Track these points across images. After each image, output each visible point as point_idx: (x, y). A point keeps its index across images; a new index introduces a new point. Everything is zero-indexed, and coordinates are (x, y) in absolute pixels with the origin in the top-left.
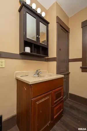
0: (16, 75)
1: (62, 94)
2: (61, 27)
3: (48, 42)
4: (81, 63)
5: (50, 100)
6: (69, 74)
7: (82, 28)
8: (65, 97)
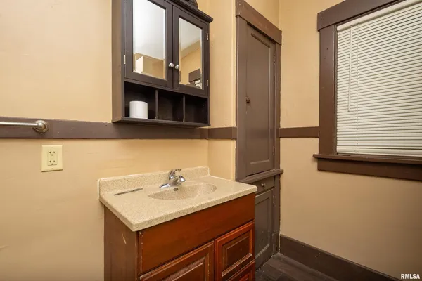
0: (100, 190)
1: (251, 247)
2: (251, 31)
3: (208, 79)
4: (316, 141)
5: (208, 272)
6: (279, 175)
7: (319, 31)
8: (267, 247)
